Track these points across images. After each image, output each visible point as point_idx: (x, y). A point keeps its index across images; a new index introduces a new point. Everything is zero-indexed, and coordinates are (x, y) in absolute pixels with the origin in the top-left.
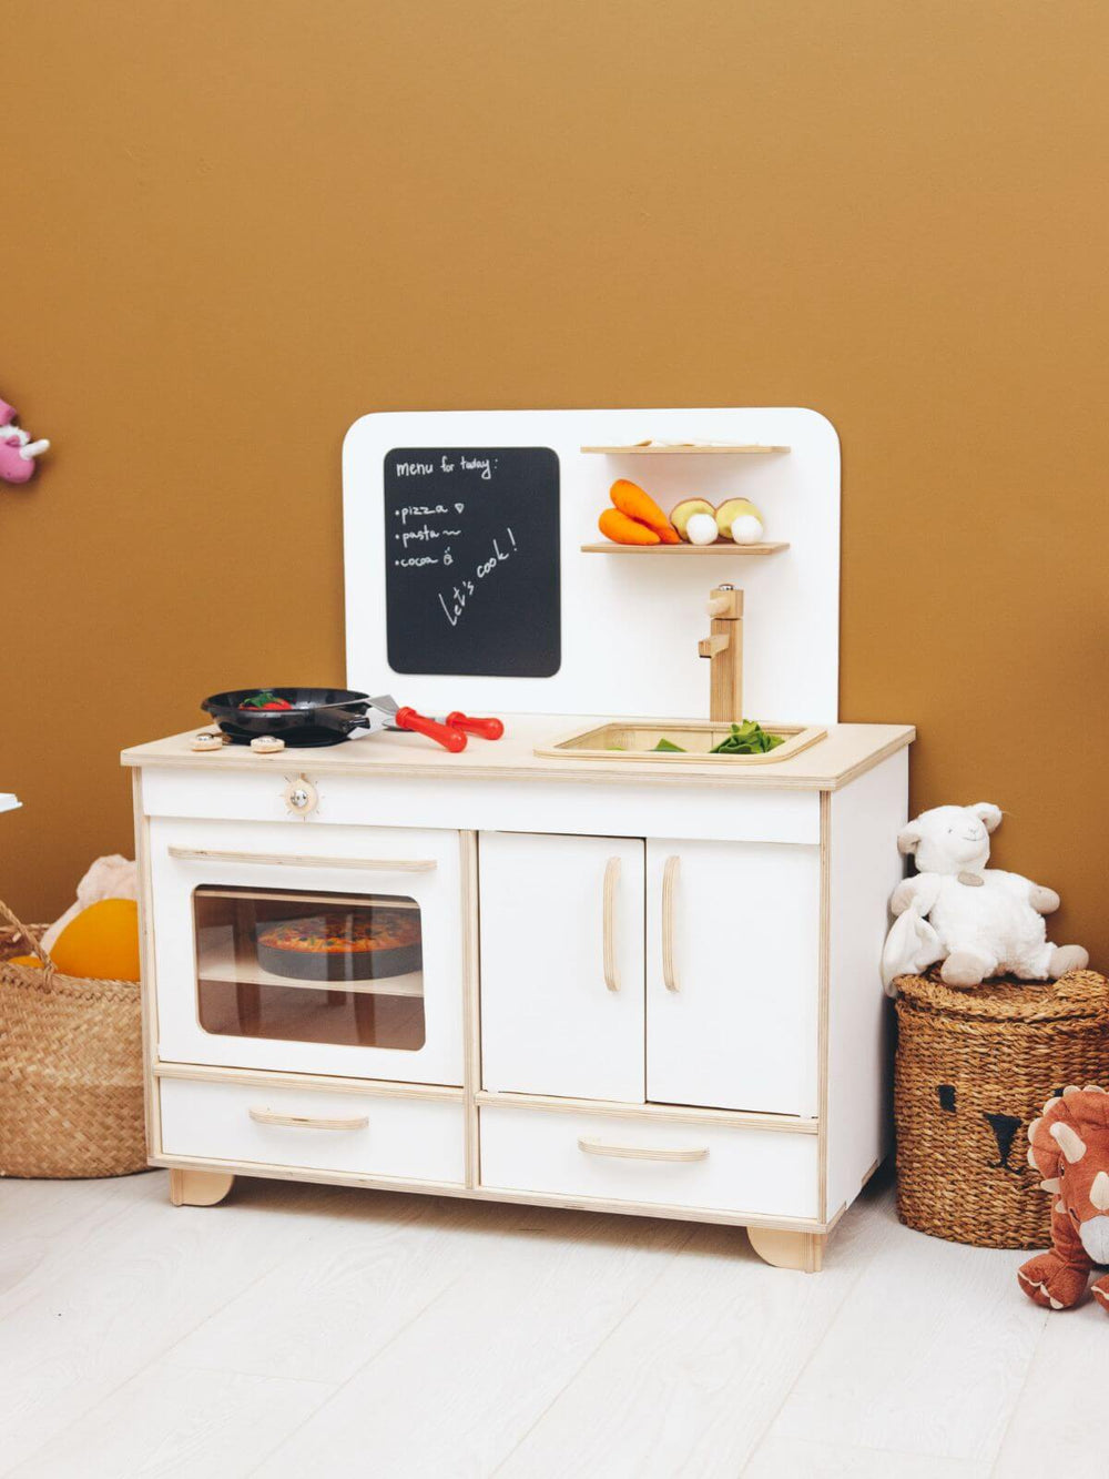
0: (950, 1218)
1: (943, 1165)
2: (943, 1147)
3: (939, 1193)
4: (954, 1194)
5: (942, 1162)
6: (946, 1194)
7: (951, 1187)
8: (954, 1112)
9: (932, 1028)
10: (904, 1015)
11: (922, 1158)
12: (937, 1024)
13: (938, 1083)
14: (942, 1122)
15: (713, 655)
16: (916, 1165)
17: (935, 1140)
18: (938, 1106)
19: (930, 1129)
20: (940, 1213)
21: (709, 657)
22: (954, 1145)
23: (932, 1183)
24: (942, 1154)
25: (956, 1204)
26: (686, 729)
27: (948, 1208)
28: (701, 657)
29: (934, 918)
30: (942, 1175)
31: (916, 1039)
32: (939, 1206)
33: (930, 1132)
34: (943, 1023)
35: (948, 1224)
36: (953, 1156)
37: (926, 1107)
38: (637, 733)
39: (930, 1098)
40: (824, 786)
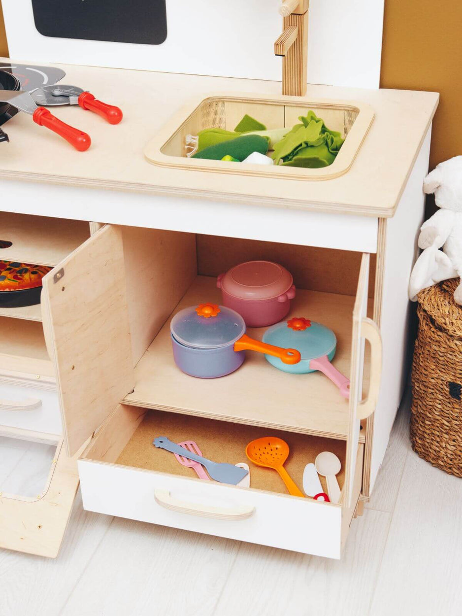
0: (450, 462)
1: (447, 428)
2: (448, 417)
3: (443, 445)
4: (455, 448)
5: (447, 426)
6: (448, 447)
7: (452, 443)
8: (460, 400)
9: (446, 344)
10: (426, 328)
11: (433, 420)
12: (452, 344)
13: (449, 380)
14: (449, 403)
15: (285, 54)
16: (427, 423)
17: (442, 411)
18: (448, 393)
19: (440, 404)
20: (443, 458)
21: (283, 56)
22: (456, 418)
23: (438, 436)
24: (447, 421)
25: (456, 454)
26: (264, 103)
27: (449, 456)
28: (276, 55)
29: (448, 248)
30: (446, 433)
31: (434, 347)
32: (442, 452)
33: (439, 406)
34: (456, 344)
35: (449, 466)
36: (456, 425)
37: (439, 390)
38: (226, 104)
39: (441, 386)
40: (382, 214)
